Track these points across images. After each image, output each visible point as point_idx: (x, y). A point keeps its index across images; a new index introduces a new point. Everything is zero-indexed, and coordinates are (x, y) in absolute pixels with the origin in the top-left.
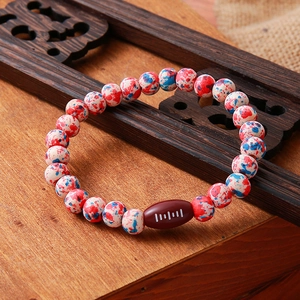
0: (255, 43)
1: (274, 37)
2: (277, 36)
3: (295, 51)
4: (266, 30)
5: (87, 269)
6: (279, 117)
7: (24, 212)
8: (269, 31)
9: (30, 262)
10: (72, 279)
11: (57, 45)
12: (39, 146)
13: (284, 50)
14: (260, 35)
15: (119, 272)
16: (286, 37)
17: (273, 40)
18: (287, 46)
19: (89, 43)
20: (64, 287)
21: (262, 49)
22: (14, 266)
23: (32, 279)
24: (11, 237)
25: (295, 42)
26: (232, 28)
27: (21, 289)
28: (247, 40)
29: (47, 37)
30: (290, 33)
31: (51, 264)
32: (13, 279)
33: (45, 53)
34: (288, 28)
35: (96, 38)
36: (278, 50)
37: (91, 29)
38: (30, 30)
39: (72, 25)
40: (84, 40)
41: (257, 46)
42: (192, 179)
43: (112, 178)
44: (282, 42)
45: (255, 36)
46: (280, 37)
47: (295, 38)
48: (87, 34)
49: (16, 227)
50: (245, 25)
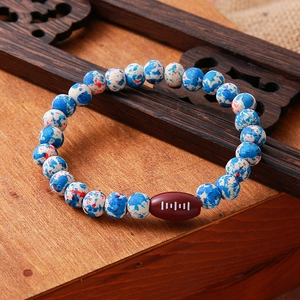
0: (254, 27)
1: (273, 21)
2: (276, 20)
3: (294, 36)
4: (265, 15)
5: (83, 242)
6: (274, 94)
7: (20, 184)
8: (269, 15)
9: (25, 233)
10: (68, 251)
11: (41, 26)
12: (36, 119)
13: (283, 35)
14: (260, 19)
15: (115, 246)
16: (286, 23)
17: (272, 25)
18: (287, 30)
19: (73, 24)
20: (60, 260)
21: (261, 33)
22: (9, 237)
23: (27, 250)
24: (7, 208)
25: (295, 27)
26: (230, 11)
27: (15, 259)
28: (246, 24)
29: (30, 18)
30: (290, 18)
31: (46, 236)
32: (8, 249)
33: (30, 34)
34: (288, 13)
35: (80, 19)
36: (277, 34)
37: (74, 9)
38: (11, 11)
39: (53, 7)
40: (68, 21)
41: (256, 30)
42: (190, 156)
43: (110, 153)
44: (281, 26)
45: (255, 20)
46: (279, 22)
47: (295, 23)
48: (70, 15)
49: (11, 199)
50: (244, 9)
